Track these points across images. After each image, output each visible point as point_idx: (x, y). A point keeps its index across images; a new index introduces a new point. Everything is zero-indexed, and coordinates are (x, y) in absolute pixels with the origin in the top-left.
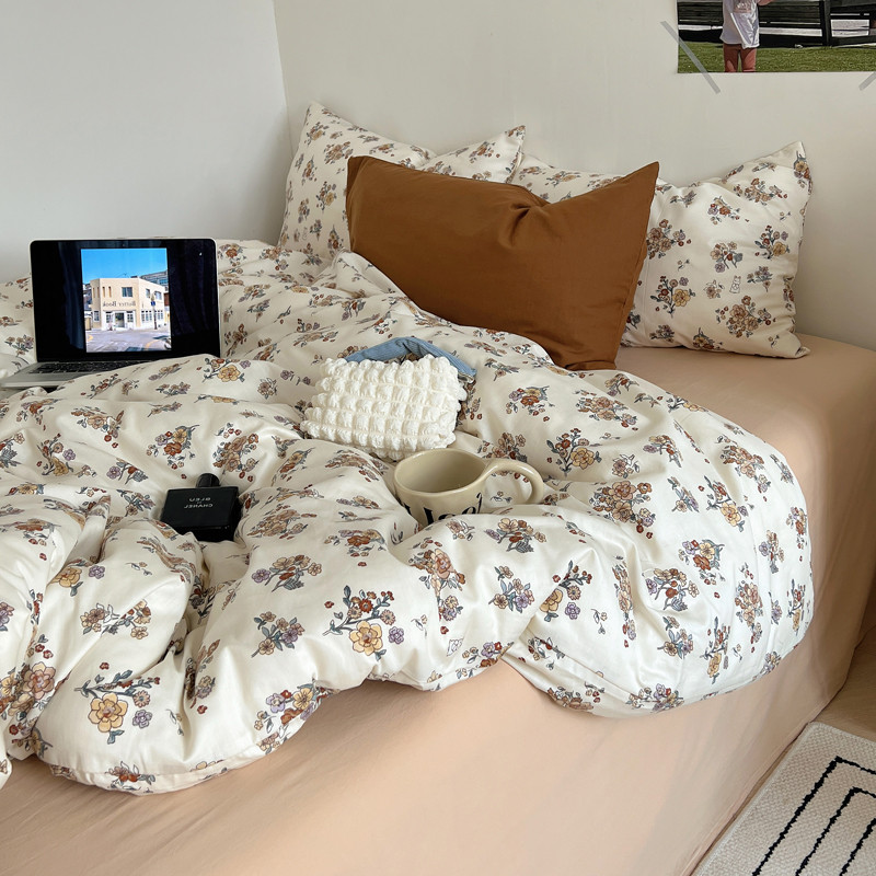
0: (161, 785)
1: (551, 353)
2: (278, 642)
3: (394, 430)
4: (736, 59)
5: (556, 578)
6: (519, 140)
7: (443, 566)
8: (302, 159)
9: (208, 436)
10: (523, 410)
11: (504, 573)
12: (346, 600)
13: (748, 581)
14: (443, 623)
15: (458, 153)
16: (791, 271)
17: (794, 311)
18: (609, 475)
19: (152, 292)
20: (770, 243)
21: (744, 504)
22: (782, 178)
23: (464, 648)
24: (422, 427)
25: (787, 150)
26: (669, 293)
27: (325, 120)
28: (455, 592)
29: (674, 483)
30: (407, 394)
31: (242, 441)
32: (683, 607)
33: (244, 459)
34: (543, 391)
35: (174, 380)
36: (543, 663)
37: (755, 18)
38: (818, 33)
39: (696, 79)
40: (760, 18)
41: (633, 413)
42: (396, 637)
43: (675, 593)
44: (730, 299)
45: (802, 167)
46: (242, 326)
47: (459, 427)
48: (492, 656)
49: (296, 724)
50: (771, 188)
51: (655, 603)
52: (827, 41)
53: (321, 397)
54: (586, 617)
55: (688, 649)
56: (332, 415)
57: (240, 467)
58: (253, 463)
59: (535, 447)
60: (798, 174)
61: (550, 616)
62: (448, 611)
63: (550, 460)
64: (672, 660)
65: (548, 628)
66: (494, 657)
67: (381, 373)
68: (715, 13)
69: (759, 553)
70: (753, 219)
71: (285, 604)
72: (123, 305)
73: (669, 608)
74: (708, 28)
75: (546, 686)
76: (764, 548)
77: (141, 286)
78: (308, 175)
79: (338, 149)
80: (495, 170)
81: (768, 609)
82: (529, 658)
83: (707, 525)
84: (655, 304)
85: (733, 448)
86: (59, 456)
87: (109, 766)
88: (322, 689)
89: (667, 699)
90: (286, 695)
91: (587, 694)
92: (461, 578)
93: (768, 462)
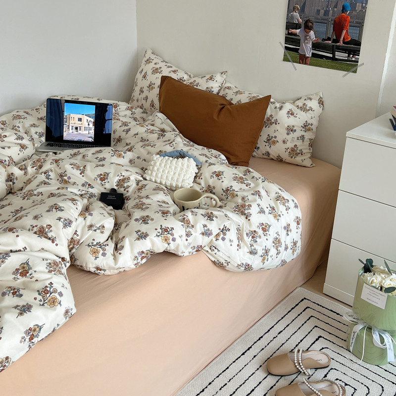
0: (107, 273)
1: (227, 158)
2: (142, 238)
3: (174, 181)
4: (303, 60)
5: (220, 229)
6: (225, 76)
7: (188, 222)
8: (142, 70)
9: (114, 176)
10: (215, 178)
11: (205, 226)
12: (161, 229)
13: (278, 237)
14: (186, 238)
15: (202, 77)
16: (313, 137)
17: (311, 151)
18: (240, 201)
19: (89, 121)
20: (306, 127)
21: (280, 213)
22: (314, 104)
23: (192, 246)
24: (183, 180)
25: (317, 94)
26: (270, 140)
27: (153, 57)
28: (191, 230)
29: (259, 205)
30: (179, 169)
31: (125, 179)
32: (256, 242)
33: (125, 185)
34: (223, 172)
35: (100, 156)
36: (213, 253)
37: (311, 47)
38: (331, 55)
39: (289, 64)
40: (313, 47)
41: (249, 182)
42: (174, 240)
43: (254, 237)
44: (290, 145)
45: (321, 101)
46: (120, 136)
47: (194, 181)
48: (199, 249)
49: (144, 260)
50: (309, 107)
51: (248, 240)
52: (334, 59)
53: (151, 167)
54: (227, 241)
55: (256, 253)
56: (154, 174)
57: (124, 187)
58: (128, 187)
59: (218, 190)
60: (319, 103)
61: (217, 240)
62: (188, 235)
63: (222, 195)
64: (252, 256)
65: (216, 243)
66: (200, 249)
67: (171, 161)
68: (297, 42)
69: (283, 229)
70: (302, 118)
71: (144, 228)
72: (78, 124)
73: (252, 242)
74: (295, 47)
75: (213, 259)
76: (285, 228)
77: (85, 118)
78: (144, 78)
79: (157, 69)
80: (215, 86)
81: (283, 246)
82: (210, 251)
83: (267, 219)
84: (265, 143)
85: (280, 196)
86: (66, 178)
87: (94, 266)
88: (152, 252)
89: (248, 268)
90: (143, 252)
91: (225, 263)
92: (193, 226)
93: (291, 201)
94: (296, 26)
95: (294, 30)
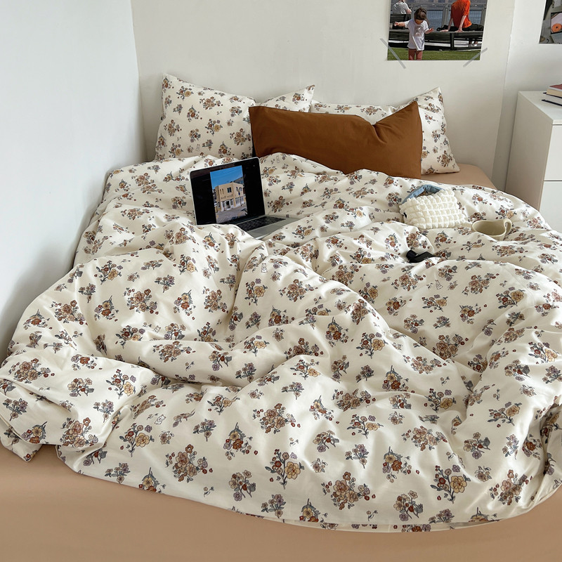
4: (414, 55)
6: (313, 92)
8: (180, 107)
10: (480, 203)
15: (282, 99)
19: (239, 188)
25: (434, 90)
31: (413, 235)
33: (420, 241)
34: (479, 195)
37: (423, 39)
38: (449, 45)
45: (441, 97)
50: (436, 107)
52: (452, 48)
57: (420, 244)
60: (440, 100)
68: (406, 36)
72: (228, 197)
74: (402, 42)
77: (235, 185)
78: (193, 115)
79: (208, 101)
94: (404, 18)
95: (401, 23)
